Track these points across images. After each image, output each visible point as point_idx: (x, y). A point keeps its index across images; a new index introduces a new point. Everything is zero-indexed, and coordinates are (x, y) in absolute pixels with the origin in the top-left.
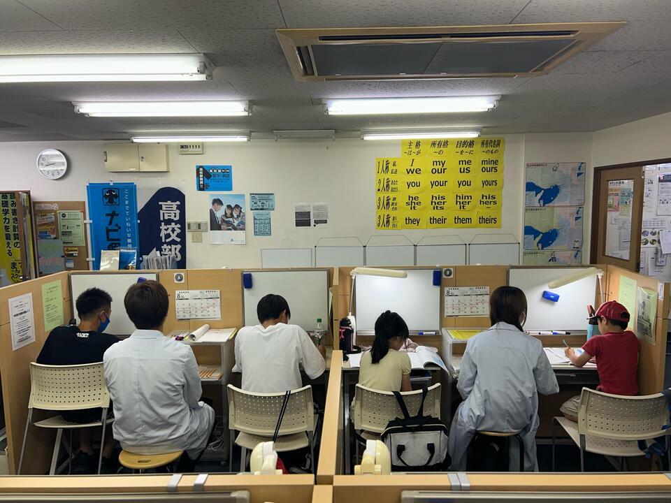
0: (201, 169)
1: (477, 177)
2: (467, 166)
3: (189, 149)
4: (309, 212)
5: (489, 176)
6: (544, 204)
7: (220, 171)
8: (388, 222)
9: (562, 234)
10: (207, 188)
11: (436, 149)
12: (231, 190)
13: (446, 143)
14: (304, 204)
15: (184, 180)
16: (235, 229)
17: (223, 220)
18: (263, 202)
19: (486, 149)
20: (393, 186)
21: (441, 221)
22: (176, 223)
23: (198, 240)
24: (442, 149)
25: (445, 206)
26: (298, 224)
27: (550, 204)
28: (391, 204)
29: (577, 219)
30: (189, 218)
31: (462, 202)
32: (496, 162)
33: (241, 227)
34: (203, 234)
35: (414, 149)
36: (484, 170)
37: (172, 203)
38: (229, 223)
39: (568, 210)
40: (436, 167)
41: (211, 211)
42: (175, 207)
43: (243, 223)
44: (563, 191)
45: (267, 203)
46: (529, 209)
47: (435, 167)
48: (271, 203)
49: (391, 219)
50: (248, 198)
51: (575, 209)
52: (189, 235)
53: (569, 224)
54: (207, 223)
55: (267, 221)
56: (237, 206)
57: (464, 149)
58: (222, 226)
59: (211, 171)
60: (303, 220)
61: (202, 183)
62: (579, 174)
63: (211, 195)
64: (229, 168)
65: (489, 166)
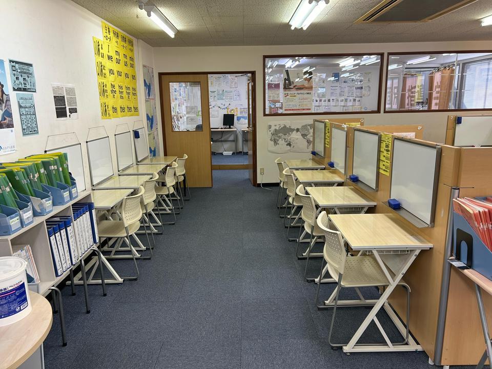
1: (130, 71)
2: (126, 60)
4: (64, 97)
5: (133, 71)
6: (149, 97)
8: (106, 111)
9: (154, 119)
13: (118, 34)
14: (59, 85)
18: (24, 77)
19: (130, 47)
20: (104, 71)
21: (124, 110)
24: (117, 40)
25: (123, 96)
26: (58, 114)
28: (105, 91)
31: (128, 92)
35: (108, 35)
39: (154, 102)
40: (117, 57)
45: (29, 80)
46: (146, 100)
48: (32, 80)
49: (107, 108)
50: (8, 68)
53: (155, 112)
55: (32, 111)
57: (124, 44)
60: (61, 108)
65: (132, 63)
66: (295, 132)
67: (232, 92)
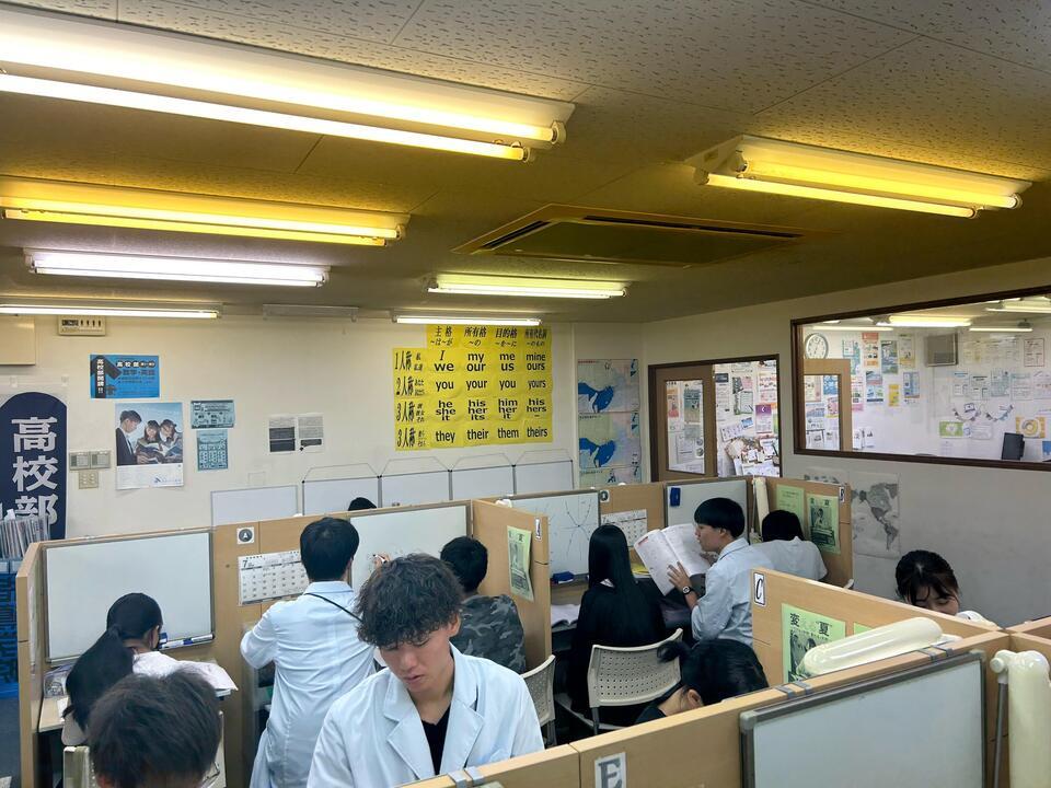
0: (100, 361)
1: (522, 376)
2: (509, 362)
3: (80, 327)
4: (293, 428)
5: (535, 375)
6: (599, 410)
7: (136, 364)
8: (412, 439)
9: (619, 446)
10: (110, 393)
11: (472, 338)
12: (157, 395)
13: (483, 331)
14: (284, 415)
15: (65, 380)
16: (163, 460)
17: (141, 448)
18: (214, 414)
19: (530, 340)
20: (418, 388)
21: (481, 435)
22: (48, 455)
23: (91, 484)
24: (478, 338)
25: (485, 415)
26: (274, 447)
27: (605, 410)
28: (415, 413)
29: (633, 427)
30: (73, 447)
31: (507, 408)
32: (542, 357)
33: (176, 456)
34: (101, 472)
35: (444, 338)
36: (530, 367)
37: (41, 421)
38: (150, 452)
39: (625, 417)
40: (473, 363)
41: (119, 432)
42: (45, 428)
43: (179, 450)
44: (618, 394)
45: (222, 416)
46: (582, 416)
47: (471, 362)
48: (229, 416)
49: (416, 435)
50: (187, 409)
51: (631, 416)
52: (72, 478)
53: (626, 435)
54: (108, 454)
55: (220, 446)
56: (167, 422)
57: (505, 339)
58: (139, 457)
59: (120, 364)
60: (282, 441)
61: (102, 384)
62: (632, 373)
63: (117, 405)
64: (154, 360)
65: (535, 362)
66: (857, 499)
67: (1028, 376)
